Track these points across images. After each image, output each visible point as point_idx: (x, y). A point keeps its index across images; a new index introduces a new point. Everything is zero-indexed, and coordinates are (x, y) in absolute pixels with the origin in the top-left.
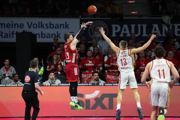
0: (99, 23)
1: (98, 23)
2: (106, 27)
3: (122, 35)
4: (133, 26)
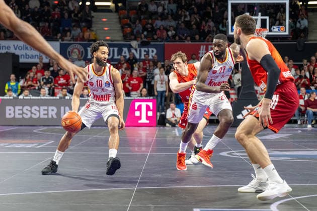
1: (75, 46)
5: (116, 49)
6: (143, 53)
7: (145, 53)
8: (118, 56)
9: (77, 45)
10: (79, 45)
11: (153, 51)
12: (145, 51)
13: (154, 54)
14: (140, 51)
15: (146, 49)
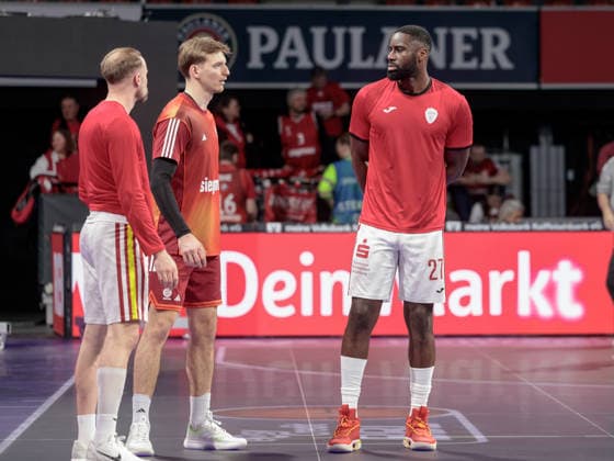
0: (206, 22)
1: (202, 20)
2: (230, 33)
3: (281, 63)
4: (319, 33)
5: (357, 33)
6: (460, 48)
7: (468, 48)
8: (364, 58)
9: (207, 16)
10: (214, 17)
11: (496, 41)
12: (467, 39)
13: (500, 51)
14: (449, 39)
15: (473, 33)
